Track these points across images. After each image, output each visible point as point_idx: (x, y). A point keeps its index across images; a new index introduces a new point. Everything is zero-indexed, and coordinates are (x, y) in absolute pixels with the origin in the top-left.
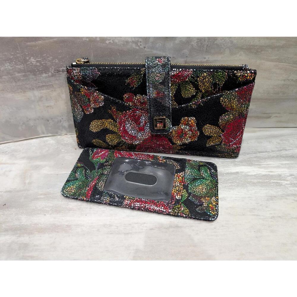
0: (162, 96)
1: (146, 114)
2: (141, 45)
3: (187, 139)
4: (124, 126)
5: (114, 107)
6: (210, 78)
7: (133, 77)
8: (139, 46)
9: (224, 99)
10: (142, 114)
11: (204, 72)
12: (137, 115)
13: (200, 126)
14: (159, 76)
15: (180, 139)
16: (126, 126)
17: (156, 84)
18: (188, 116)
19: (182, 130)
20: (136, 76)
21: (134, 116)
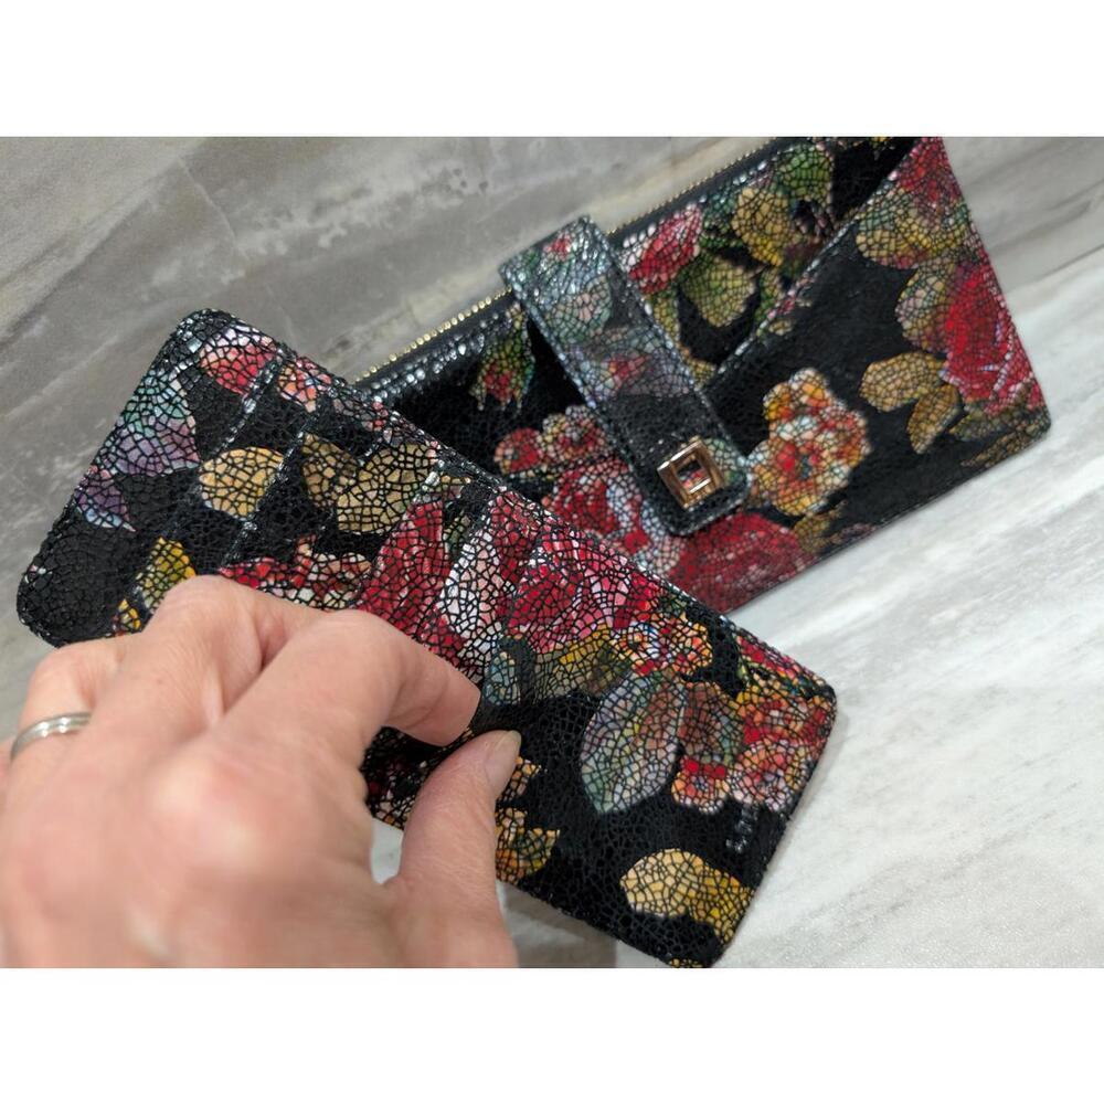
0: (643, 369)
1: (619, 470)
2: (464, 184)
6: (775, 197)
7: (493, 364)
8: (459, 193)
9: (873, 236)
10: (605, 478)
11: (737, 187)
12: (586, 494)
13: (847, 388)
14: (590, 302)
15: (804, 485)
17: (594, 338)
18: (783, 379)
20: (504, 350)
21: (578, 503)
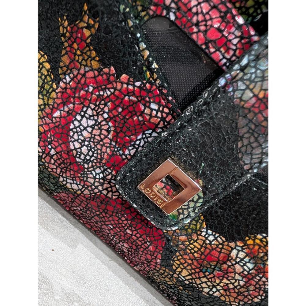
3: (214, 286)
4: (71, 114)
5: (91, 22)
12: (143, 112)
15: (197, 270)
16: (79, 117)
19: (228, 258)
